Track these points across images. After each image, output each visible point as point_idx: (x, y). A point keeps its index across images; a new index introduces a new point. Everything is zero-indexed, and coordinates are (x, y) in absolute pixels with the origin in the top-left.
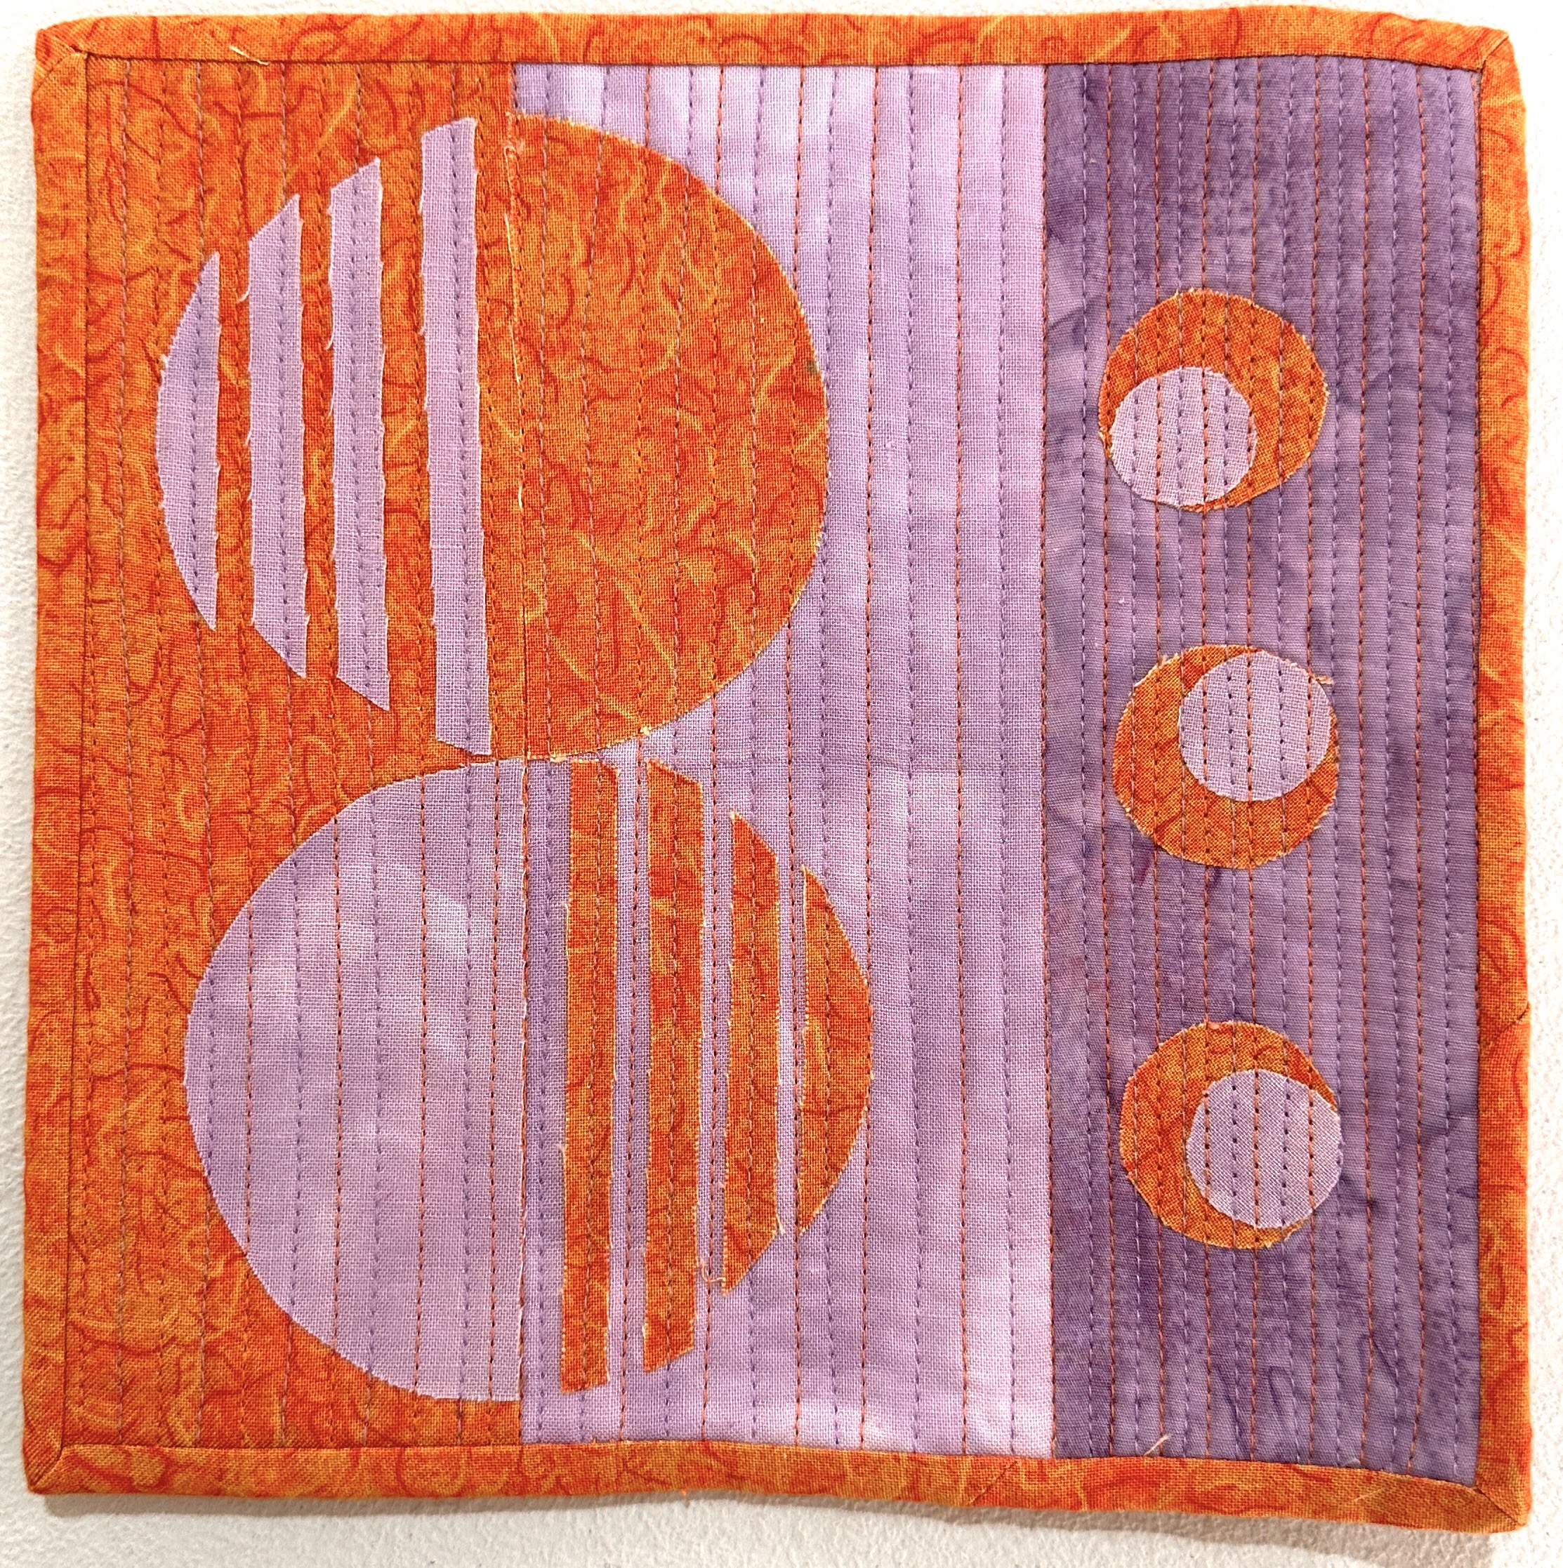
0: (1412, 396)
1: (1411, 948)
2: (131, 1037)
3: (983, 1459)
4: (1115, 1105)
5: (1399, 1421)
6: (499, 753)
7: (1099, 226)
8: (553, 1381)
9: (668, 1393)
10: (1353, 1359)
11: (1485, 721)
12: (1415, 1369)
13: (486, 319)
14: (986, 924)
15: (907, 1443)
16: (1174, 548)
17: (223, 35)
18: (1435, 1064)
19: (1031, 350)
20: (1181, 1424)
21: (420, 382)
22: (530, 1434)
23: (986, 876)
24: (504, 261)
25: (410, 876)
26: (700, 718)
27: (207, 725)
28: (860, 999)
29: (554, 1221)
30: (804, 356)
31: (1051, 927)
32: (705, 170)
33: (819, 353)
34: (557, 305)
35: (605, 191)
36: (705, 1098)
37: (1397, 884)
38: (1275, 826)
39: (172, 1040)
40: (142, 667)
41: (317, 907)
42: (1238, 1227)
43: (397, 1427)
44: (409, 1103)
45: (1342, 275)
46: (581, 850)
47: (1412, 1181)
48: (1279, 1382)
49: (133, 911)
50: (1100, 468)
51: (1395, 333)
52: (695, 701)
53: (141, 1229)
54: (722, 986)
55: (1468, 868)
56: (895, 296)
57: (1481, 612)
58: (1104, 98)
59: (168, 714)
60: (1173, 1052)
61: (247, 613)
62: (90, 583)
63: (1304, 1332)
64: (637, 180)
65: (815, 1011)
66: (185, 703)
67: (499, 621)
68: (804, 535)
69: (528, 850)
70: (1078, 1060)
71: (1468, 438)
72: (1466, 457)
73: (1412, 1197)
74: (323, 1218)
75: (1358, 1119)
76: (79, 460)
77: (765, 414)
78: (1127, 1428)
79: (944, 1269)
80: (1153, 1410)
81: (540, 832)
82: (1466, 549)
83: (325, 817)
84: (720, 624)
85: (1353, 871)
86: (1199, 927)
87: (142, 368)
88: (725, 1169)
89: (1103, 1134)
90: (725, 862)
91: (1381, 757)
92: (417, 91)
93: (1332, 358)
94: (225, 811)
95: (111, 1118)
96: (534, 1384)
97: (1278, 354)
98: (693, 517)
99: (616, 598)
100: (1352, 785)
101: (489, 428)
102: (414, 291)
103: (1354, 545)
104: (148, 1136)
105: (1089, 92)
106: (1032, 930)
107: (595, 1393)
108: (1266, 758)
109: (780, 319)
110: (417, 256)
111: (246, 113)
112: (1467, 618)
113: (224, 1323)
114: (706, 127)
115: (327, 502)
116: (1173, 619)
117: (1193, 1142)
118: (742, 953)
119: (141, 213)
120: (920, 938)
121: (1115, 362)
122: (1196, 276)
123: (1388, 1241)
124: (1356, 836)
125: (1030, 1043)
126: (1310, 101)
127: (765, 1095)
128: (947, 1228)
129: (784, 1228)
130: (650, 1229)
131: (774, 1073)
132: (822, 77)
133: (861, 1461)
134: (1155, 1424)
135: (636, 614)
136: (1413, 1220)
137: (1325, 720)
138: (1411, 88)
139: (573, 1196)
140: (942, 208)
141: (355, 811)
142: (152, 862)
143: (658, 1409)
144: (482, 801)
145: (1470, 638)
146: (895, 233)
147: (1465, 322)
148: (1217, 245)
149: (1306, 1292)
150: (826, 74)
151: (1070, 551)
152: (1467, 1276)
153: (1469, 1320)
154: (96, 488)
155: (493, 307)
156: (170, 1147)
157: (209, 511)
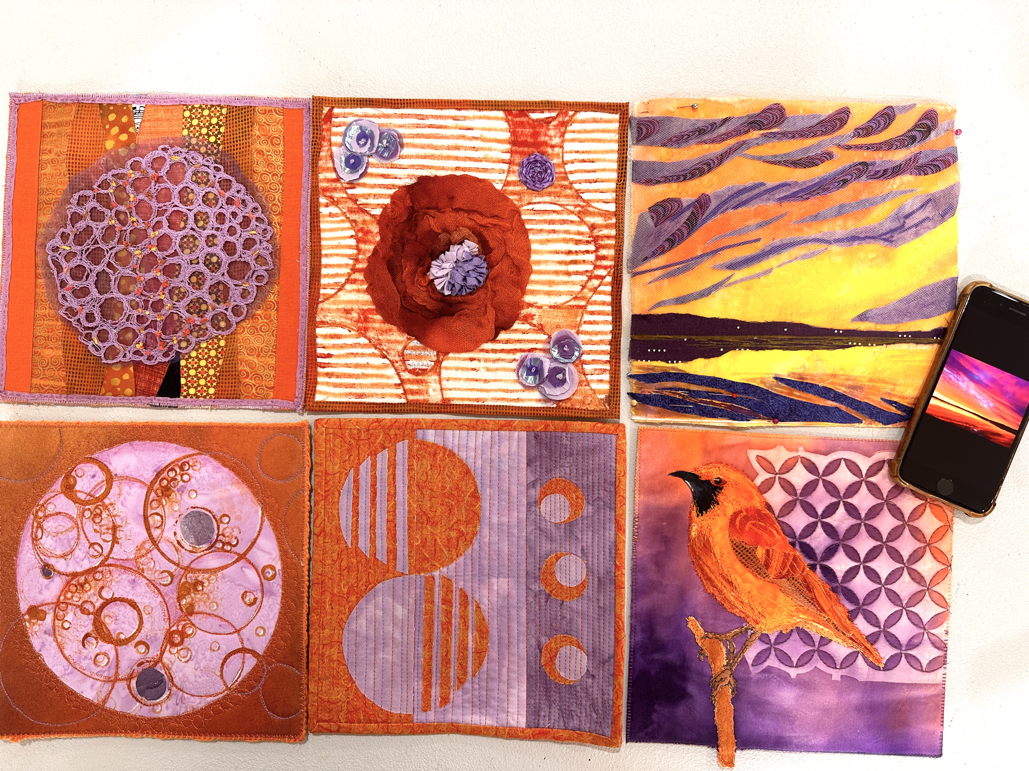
0: (602, 503)
1: (602, 621)
2: (331, 636)
3: (511, 728)
4: (541, 652)
5: (597, 722)
6: (410, 573)
7: (538, 463)
8: (420, 710)
9: (444, 713)
10: (588, 708)
11: (617, 574)
12: (600, 712)
13: (409, 481)
14: (514, 612)
15: (495, 725)
16: (554, 531)
17: (355, 423)
18: (606, 647)
19: (524, 489)
20: (553, 721)
21: (395, 493)
22: (415, 721)
23: (514, 601)
24: (413, 469)
25: (390, 600)
26: (453, 565)
27: (348, 568)
28: (486, 627)
29: (420, 675)
30: (476, 489)
31: (528, 613)
32: (456, 451)
33: (479, 488)
34: (424, 479)
35: (435, 455)
36: (453, 649)
37: (599, 607)
38: (575, 592)
39: (340, 636)
40: (335, 556)
41: (371, 607)
42: (566, 680)
43: (387, 719)
44: (390, 649)
45: (588, 477)
46: (427, 594)
47: (601, 671)
48: (573, 713)
49: (332, 608)
50: (538, 514)
51: (598, 490)
52: (452, 562)
53: (334, 677)
54: (457, 624)
55: (613, 605)
56: (495, 477)
57: (616, 550)
58: (539, 438)
59: (340, 566)
60: (553, 641)
61: (357, 544)
62: (324, 538)
63: (579, 702)
64: (442, 453)
65: (477, 630)
66: (344, 564)
67: (411, 545)
68: (476, 527)
69: (416, 594)
70: (533, 642)
71: (613, 513)
72: (613, 517)
73: (601, 676)
74: (371, 675)
75: (591, 657)
76: (323, 514)
77: (467, 501)
78: (541, 722)
79: (504, 687)
80: (547, 718)
81: (418, 590)
82: (613, 536)
83: (373, 587)
84: (457, 545)
85: (591, 604)
86: (559, 614)
87: (337, 493)
88: (457, 664)
89: (538, 658)
90: (458, 597)
91: (596, 579)
92: (396, 435)
93: (586, 494)
94: (352, 586)
95: (327, 653)
96: (416, 710)
97: (575, 492)
98: (452, 523)
99: (436, 539)
100: (590, 584)
101: (409, 504)
102: (394, 475)
103: (591, 534)
104: (335, 657)
105: (536, 437)
106: (524, 613)
107: (429, 712)
108: (573, 577)
109: (471, 481)
110: (395, 468)
111: (359, 439)
112: (613, 551)
113: (351, 697)
114: (456, 442)
115: (375, 519)
116: (554, 546)
117: (557, 661)
118: (461, 617)
119: (337, 460)
120: (499, 614)
121: (542, 492)
122: (558, 475)
123: (596, 684)
124: (591, 596)
125: (523, 638)
126: (581, 442)
127: (466, 649)
128: (505, 678)
129: (469, 677)
130: (441, 677)
131: (468, 644)
132: (481, 433)
133: (485, 728)
134: (547, 721)
135: (440, 543)
136: (601, 680)
137: (585, 570)
138: (602, 439)
139: (424, 670)
140: (505, 459)
141: (379, 585)
142: (336, 598)
143: (442, 716)
144: (406, 584)
145: (614, 555)
146: (495, 465)
147: (613, 489)
148: (562, 469)
149: (579, 694)
150: (481, 432)
151: (532, 531)
152: (611, 693)
153: (611, 703)
154: (326, 518)
155: (411, 478)
156: (339, 659)
157: (350, 523)
